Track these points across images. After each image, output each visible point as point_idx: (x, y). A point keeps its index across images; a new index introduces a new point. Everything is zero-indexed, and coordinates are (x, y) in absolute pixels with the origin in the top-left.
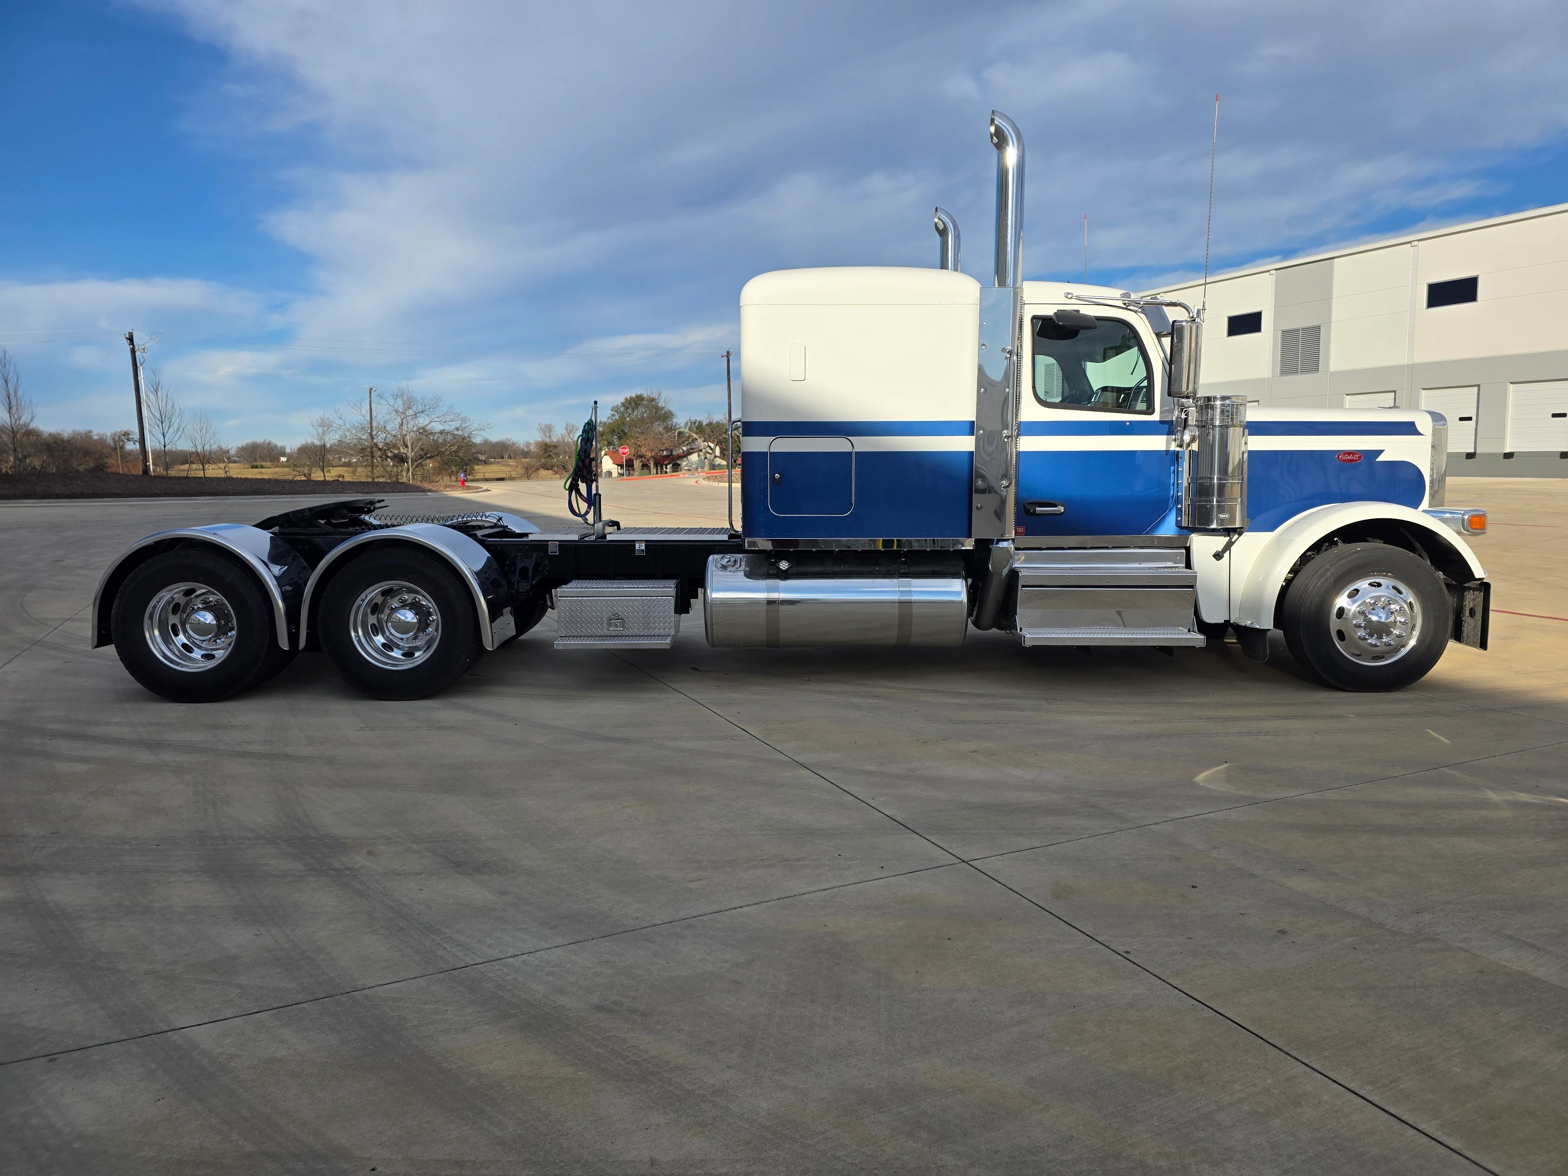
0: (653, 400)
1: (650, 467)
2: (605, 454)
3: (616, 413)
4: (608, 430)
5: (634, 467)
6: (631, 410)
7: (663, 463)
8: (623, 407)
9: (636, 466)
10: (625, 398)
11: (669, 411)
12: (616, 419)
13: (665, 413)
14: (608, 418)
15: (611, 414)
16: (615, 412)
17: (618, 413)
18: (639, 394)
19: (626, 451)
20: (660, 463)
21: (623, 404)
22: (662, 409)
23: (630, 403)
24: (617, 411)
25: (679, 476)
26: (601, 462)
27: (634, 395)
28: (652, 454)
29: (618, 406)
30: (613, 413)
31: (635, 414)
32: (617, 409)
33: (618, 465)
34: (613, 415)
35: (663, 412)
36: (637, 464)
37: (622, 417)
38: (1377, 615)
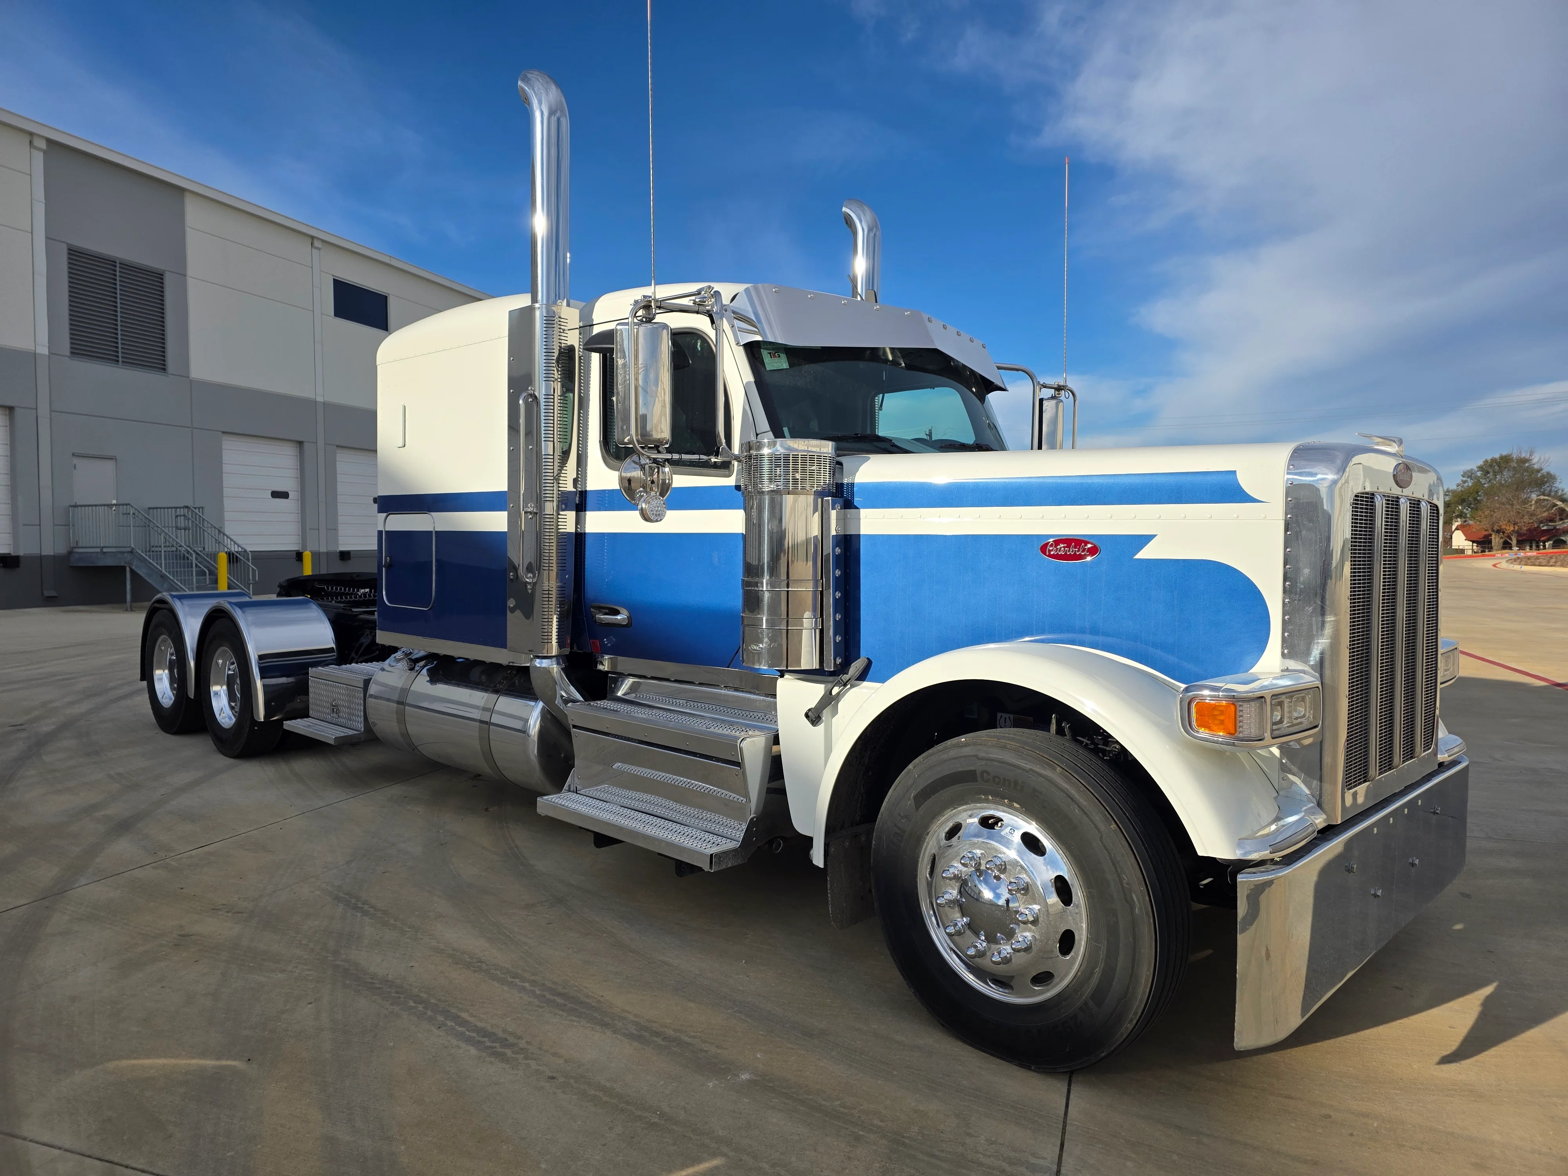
0: (1525, 461)
1: (1511, 544)
2: (1457, 529)
3: (1469, 479)
4: (1456, 499)
5: (1491, 544)
6: (1493, 475)
7: (1539, 540)
8: (1480, 471)
9: (1495, 542)
10: (1484, 460)
11: (1548, 473)
12: (1468, 486)
13: (1543, 476)
14: (1458, 485)
15: (1462, 481)
16: (1468, 477)
17: (1471, 479)
18: (1504, 453)
19: (1480, 527)
20: (1535, 540)
21: (1480, 468)
22: (1538, 471)
23: (1491, 466)
24: (1470, 477)
25: (1495, 556)
26: (1451, 538)
27: (1497, 456)
28: (1514, 528)
29: (1472, 470)
30: (1464, 479)
31: (1497, 480)
32: (1470, 474)
33: (1473, 542)
34: (1464, 482)
35: (1539, 475)
36: (1496, 540)
37: (1478, 483)
38: (993, 889)
